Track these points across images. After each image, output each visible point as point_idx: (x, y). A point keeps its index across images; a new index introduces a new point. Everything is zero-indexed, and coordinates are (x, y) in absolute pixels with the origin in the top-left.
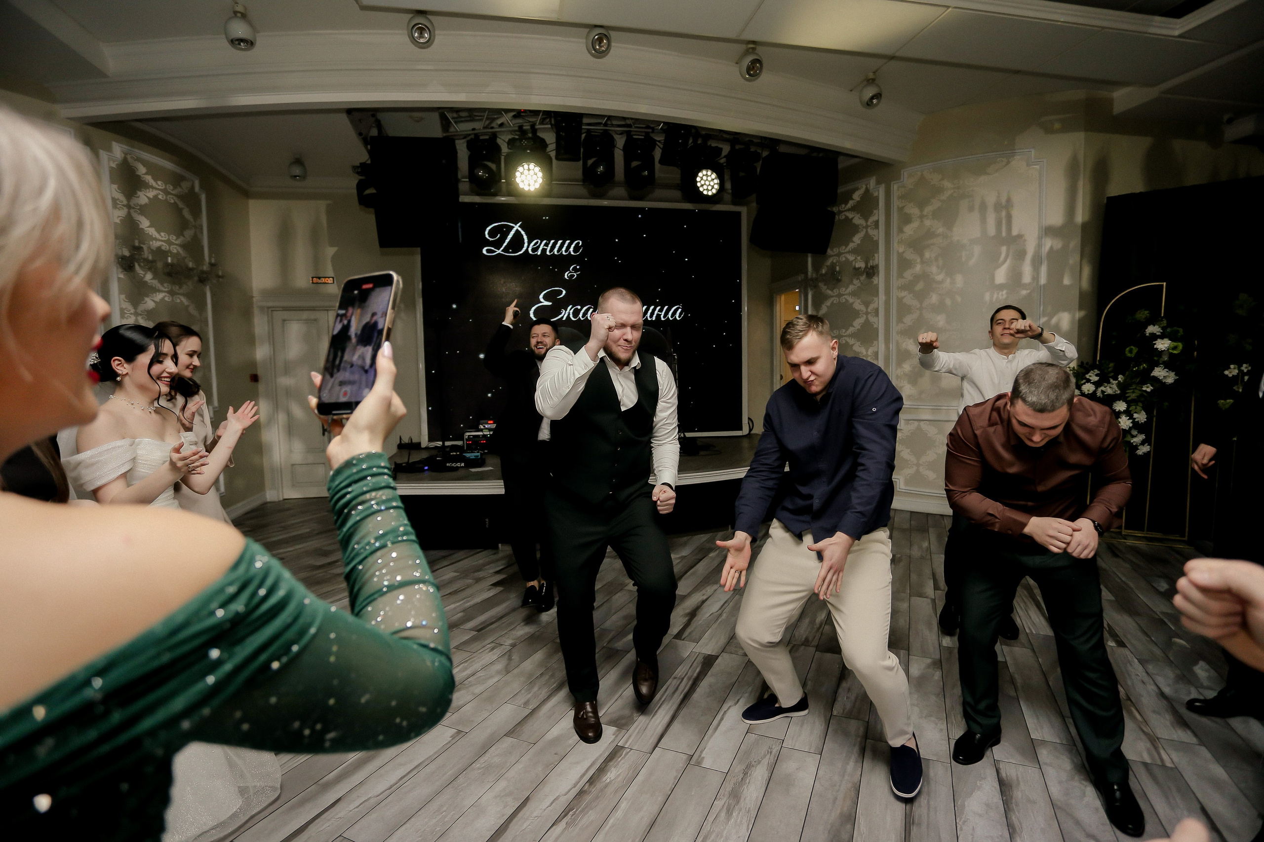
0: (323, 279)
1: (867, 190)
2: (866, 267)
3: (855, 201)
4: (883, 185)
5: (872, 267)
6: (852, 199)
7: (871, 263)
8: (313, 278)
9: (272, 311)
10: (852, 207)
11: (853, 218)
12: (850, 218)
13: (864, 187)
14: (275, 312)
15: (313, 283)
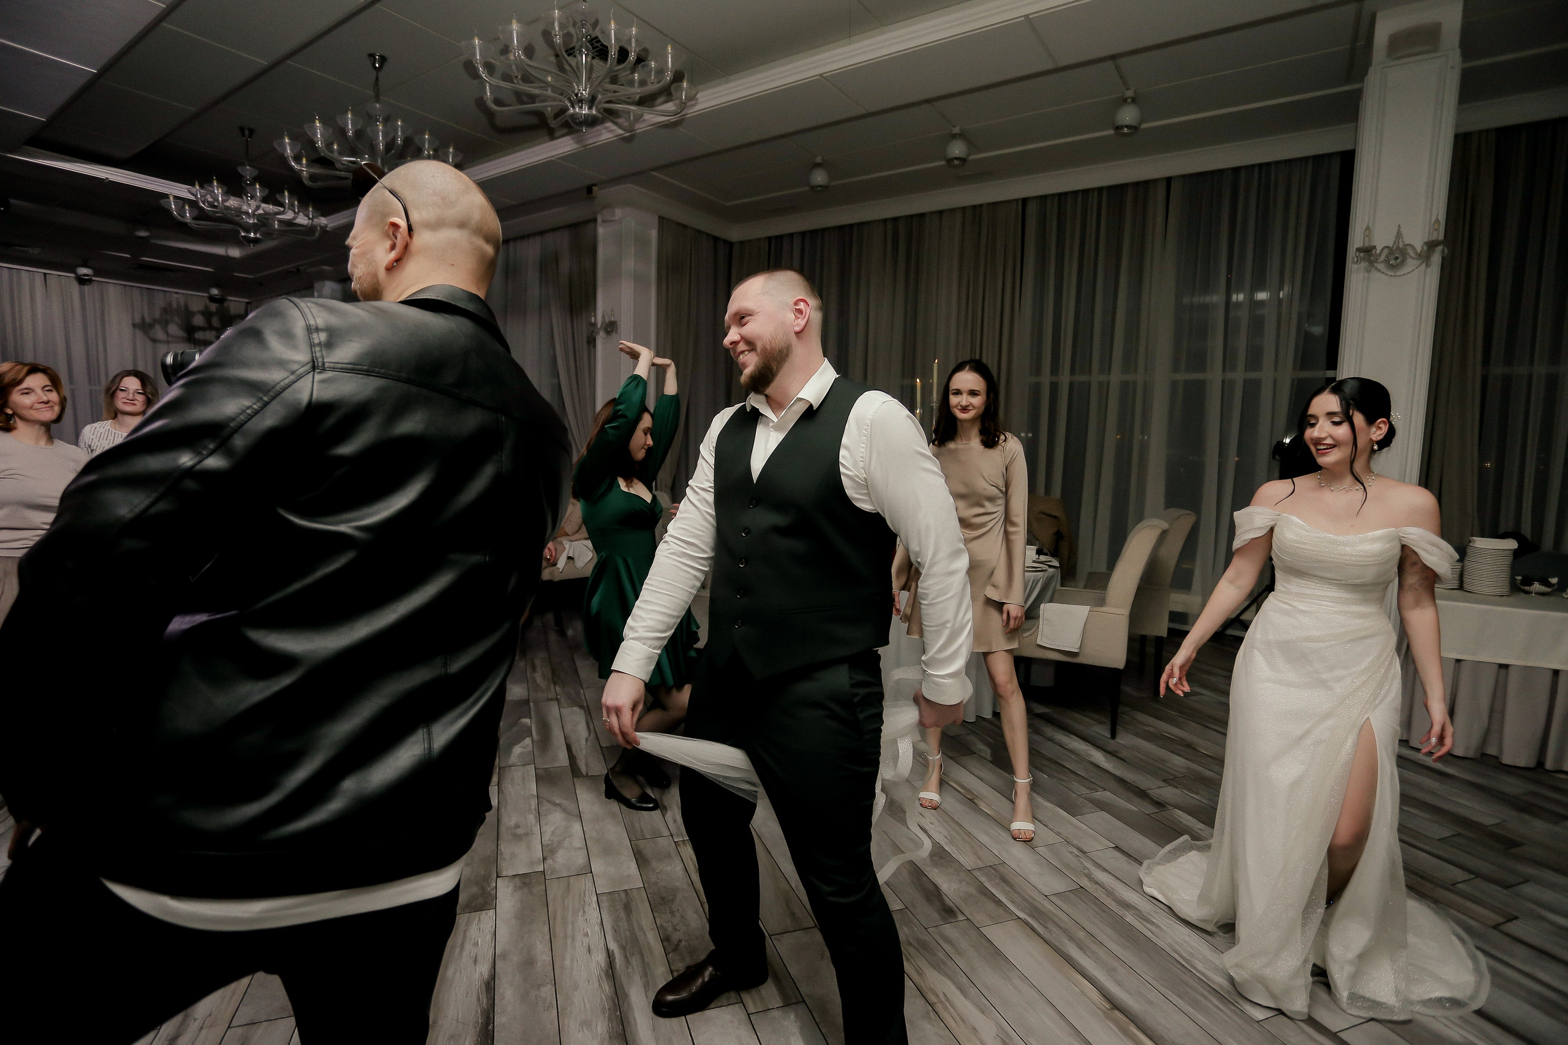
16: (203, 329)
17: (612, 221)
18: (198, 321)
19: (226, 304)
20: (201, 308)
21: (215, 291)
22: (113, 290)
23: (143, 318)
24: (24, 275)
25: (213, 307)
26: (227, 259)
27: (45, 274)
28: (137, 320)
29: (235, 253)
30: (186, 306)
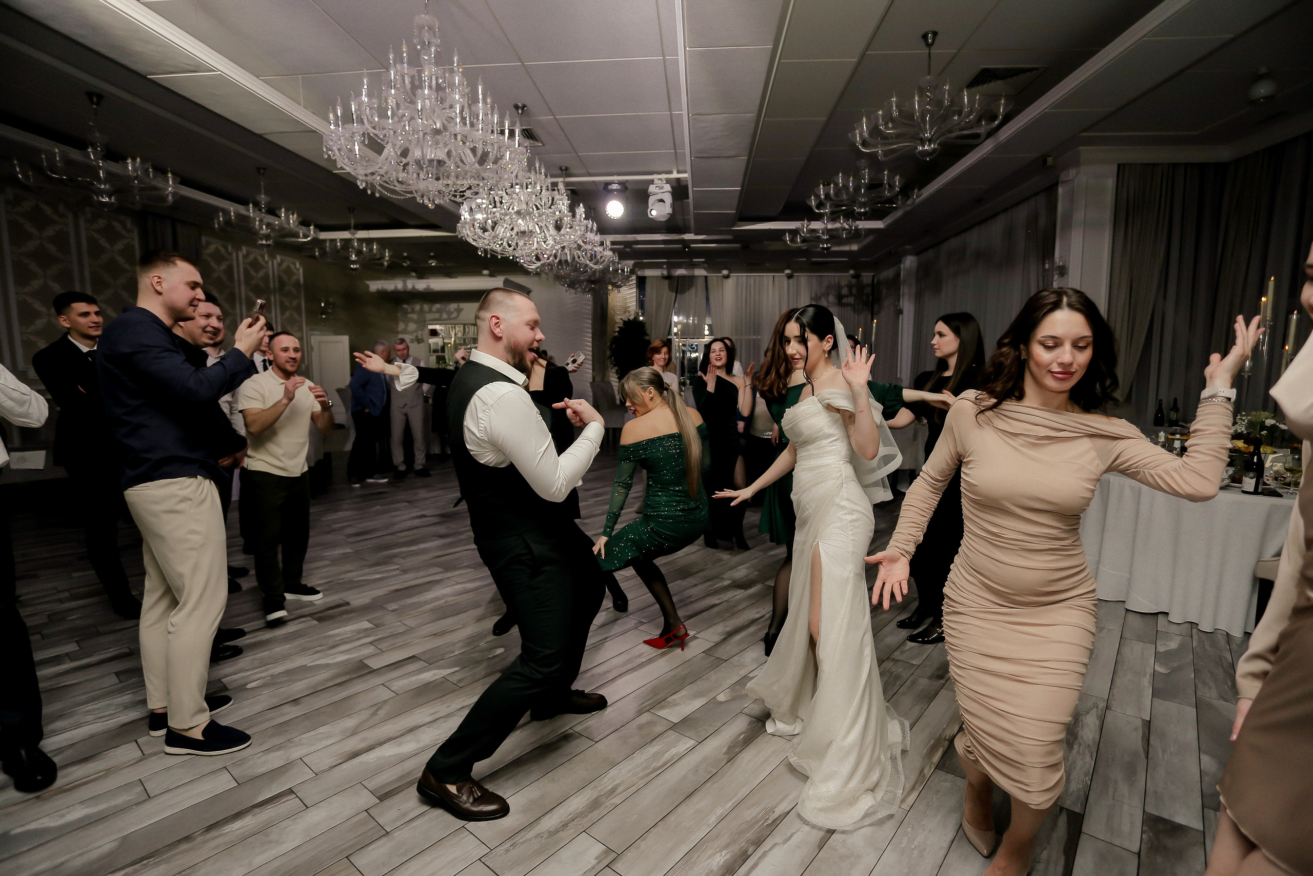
16: (847, 296)
17: (1067, 181)
18: (845, 291)
19: (861, 279)
20: (846, 283)
21: (852, 272)
22: (803, 278)
23: (816, 294)
24: (765, 278)
25: (854, 281)
26: (851, 252)
27: (774, 276)
28: (813, 296)
29: (855, 247)
30: (839, 283)
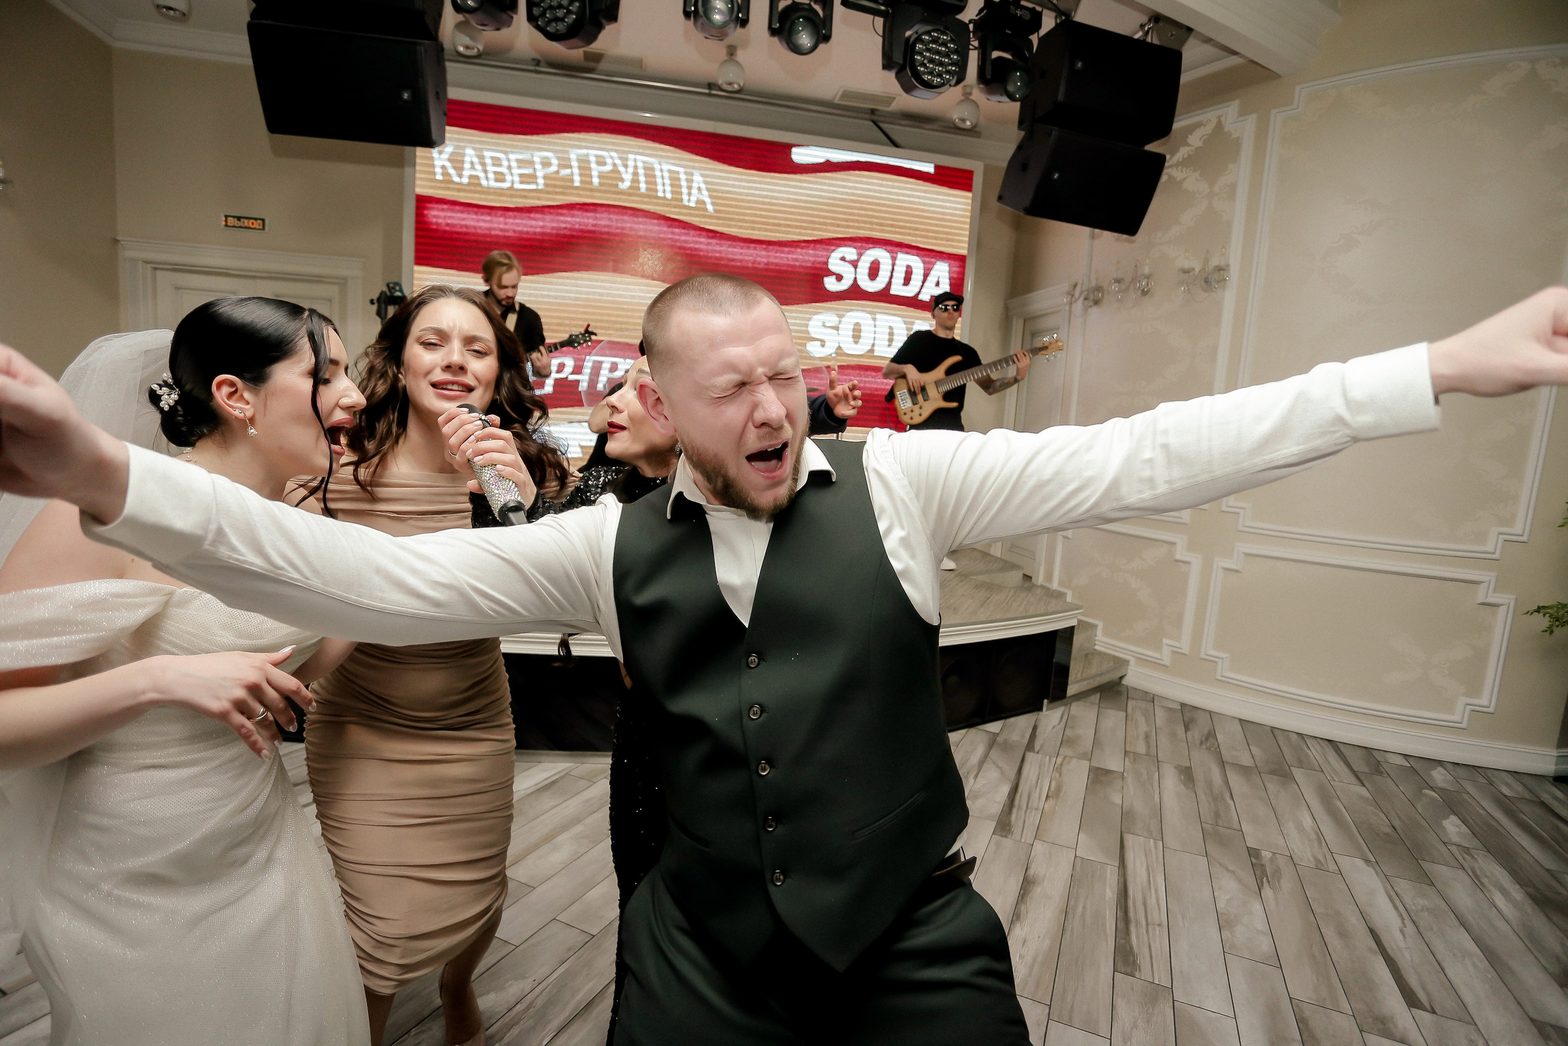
0: (246, 221)
1: (1219, 125)
2: (1203, 269)
3: (1193, 148)
4: (1253, 117)
5: (1219, 269)
6: (1188, 145)
7: (1215, 262)
8: (226, 217)
9: (155, 269)
10: (1184, 159)
11: (1185, 179)
12: (1178, 179)
13: (1215, 121)
14: (158, 273)
15: (226, 225)
